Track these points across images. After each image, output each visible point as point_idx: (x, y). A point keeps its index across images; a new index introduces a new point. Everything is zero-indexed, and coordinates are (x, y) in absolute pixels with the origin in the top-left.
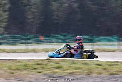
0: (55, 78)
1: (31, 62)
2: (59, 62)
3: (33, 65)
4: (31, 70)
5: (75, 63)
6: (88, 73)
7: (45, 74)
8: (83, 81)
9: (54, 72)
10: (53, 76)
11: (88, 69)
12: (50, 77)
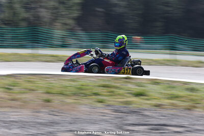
0: (125, 113)
1: (94, 81)
2: (145, 85)
3: (95, 86)
4: (86, 95)
5: (173, 87)
6: (189, 107)
7: (109, 106)
8: (173, 121)
9: (127, 103)
10: (122, 109)
11: (192, 100)
12: (116, 111)
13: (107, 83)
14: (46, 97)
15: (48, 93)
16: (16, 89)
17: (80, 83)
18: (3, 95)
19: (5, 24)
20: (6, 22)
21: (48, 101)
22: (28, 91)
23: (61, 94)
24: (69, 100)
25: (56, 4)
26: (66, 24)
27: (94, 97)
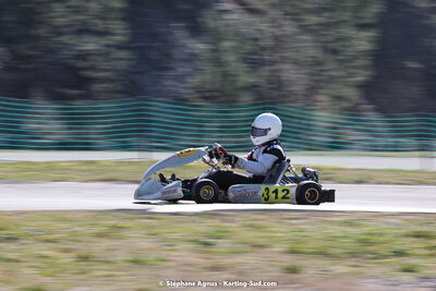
13: (425, 229)
14: (289, 260)
15: (293, 252)
16: (223, 245)
17: (367, 230)
18: (193, 259)
19: (206, 98)
20: (208, 94)
21: (293, 270)
22: (249, 249)
23: (323, 254)
24: (340, 268)
25: (319, 54)
26: (340, 98)
27: (394, 260)
